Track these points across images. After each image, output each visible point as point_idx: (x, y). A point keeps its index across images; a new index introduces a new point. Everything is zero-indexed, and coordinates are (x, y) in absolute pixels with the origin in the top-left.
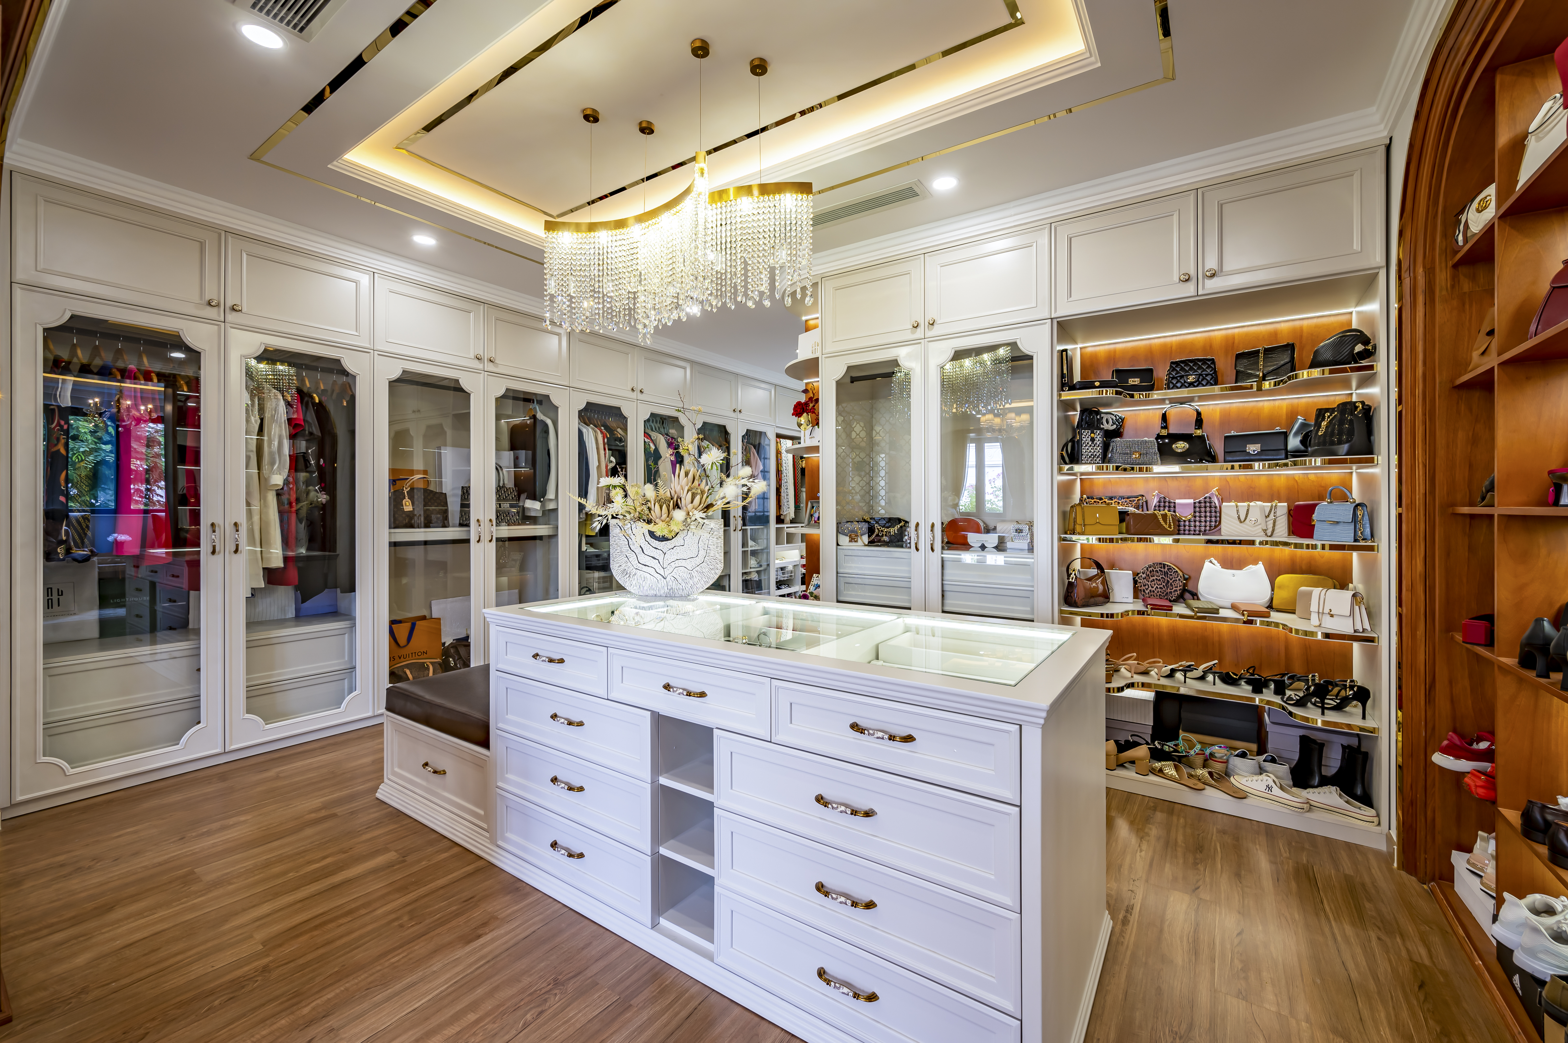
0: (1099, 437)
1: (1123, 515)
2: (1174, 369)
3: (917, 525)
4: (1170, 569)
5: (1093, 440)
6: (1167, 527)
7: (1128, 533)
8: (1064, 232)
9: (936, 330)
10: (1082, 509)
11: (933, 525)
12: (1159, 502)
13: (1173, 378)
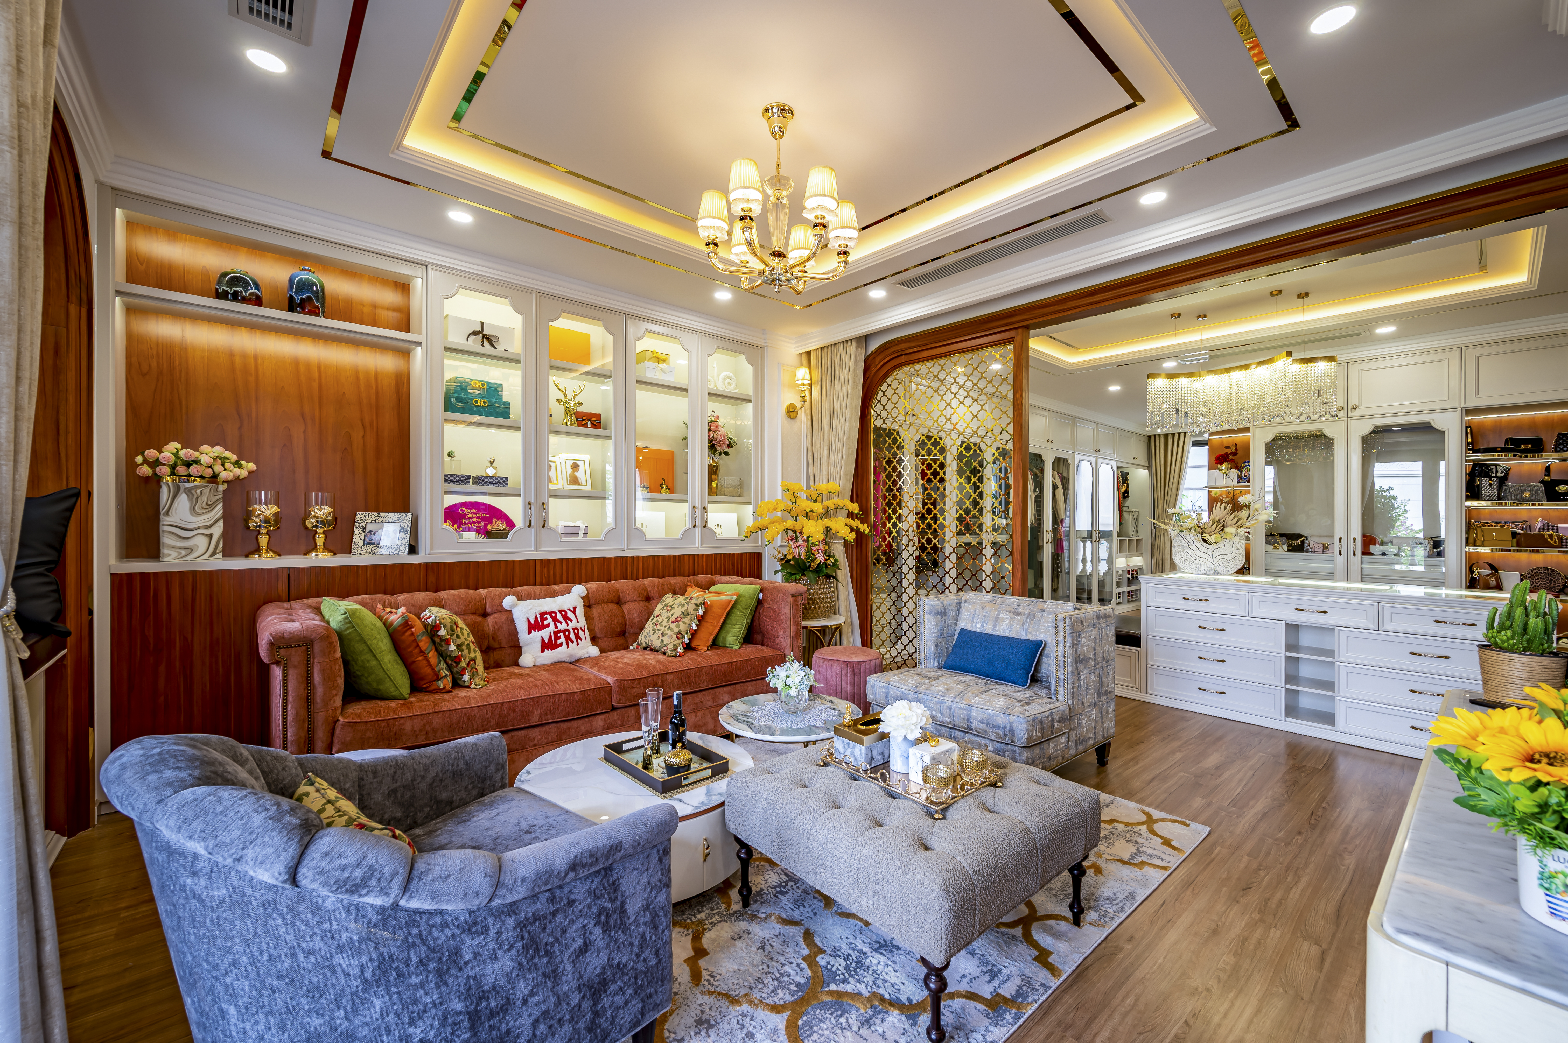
0: (1495, 483)
1: (1514, 535)
2: (1561, 439)
3: (1340, 539)
4: (1553, 571)
5: (1490, 485)
6: (1552, 542)
7: (1518, 545)
8: (1473, 353)
9: (1357, 413)
10: (1482, 530)
11: (1355, 539)
12: (1544, 526)
13: (1561, 444)
